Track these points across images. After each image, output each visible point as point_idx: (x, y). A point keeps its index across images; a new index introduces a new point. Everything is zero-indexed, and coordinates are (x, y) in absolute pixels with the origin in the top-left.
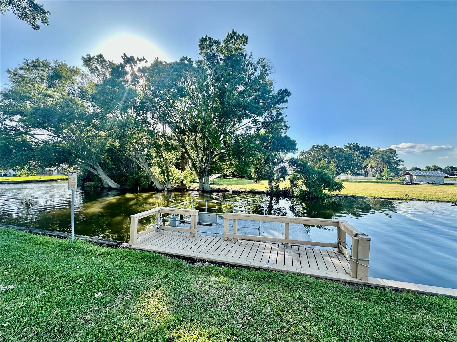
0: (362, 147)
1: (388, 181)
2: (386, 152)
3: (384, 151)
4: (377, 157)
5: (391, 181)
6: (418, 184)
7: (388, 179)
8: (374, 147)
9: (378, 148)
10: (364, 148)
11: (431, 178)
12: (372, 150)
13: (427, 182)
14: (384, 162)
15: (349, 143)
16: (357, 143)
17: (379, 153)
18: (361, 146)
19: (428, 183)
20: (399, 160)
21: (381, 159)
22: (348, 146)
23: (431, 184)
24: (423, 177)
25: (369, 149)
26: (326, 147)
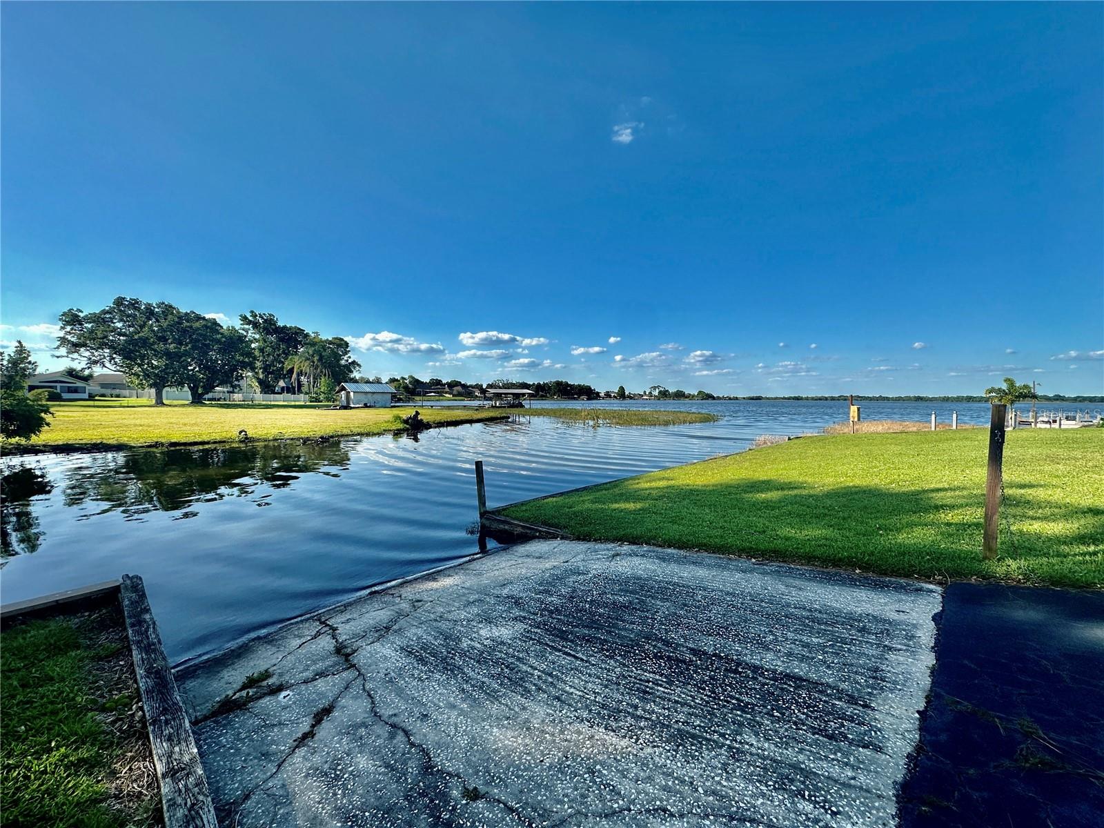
0: (285, 327)
2: (331, 343)
3: (327, 340)
4: (311, 352)
9: (317, 333)
10: (291, 328)
12: (307, 335)
13: (365, 404)
15: (252, 312)
16: (270, 315)
17: (315, 345)
18: (280, 324)
19: (366, 406)
21: (317, 358)
22: (251, 318)
23: (370, 407)
24: (364, 396)
25: (299, 332)
26: (168, 309)
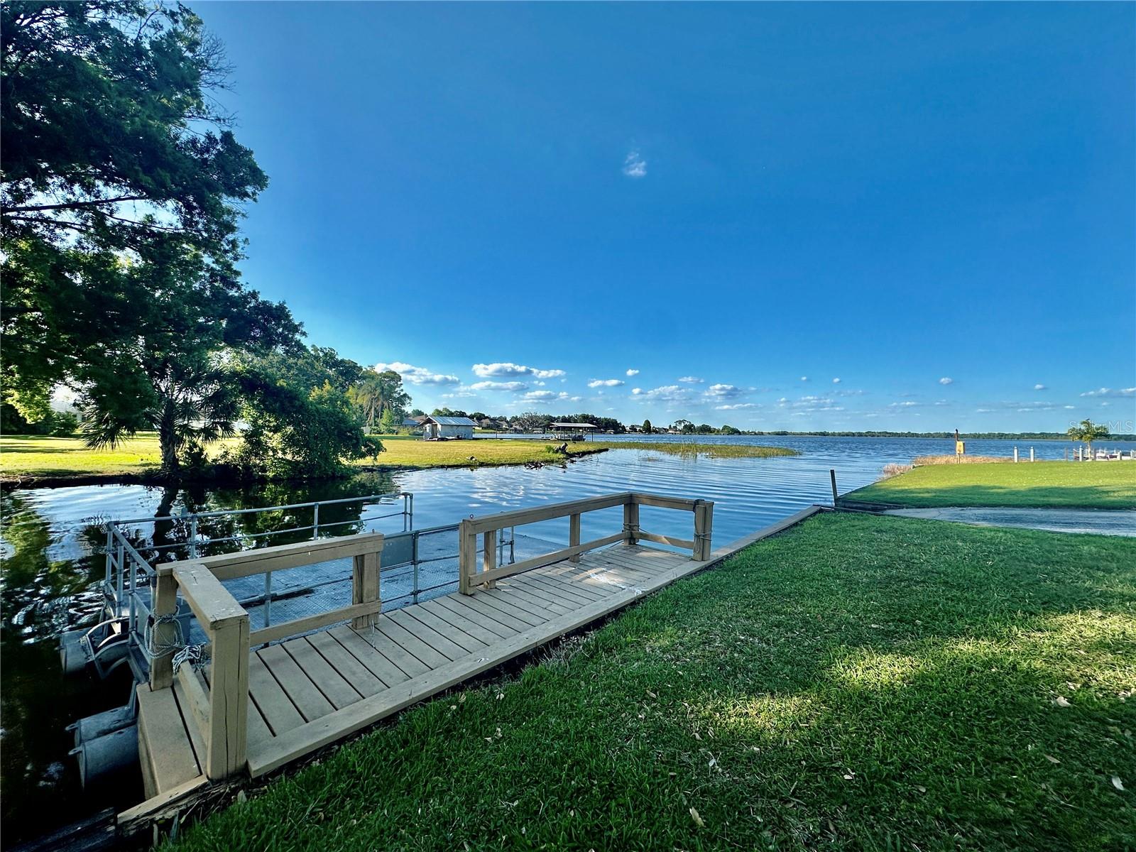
0: (342, 361)
1: (390, 435)
4: (372, 385)
5: (395, 435)
6: (447, 440)
7: (390, 431)
8: (363, 364)
9: (371, 366)
10: (346, 362)
11: (460, 428)
12: (360, 368)
13: (458, 436)
14: (384, 396)
15: (313, 346)
16: (330, 350)
17: (373, 378)
18: (339, 358)
20: (405, 395)
21: (379, 391)
22: (312, 352)
23: (461, 439)
24: (449, 427)
25: (355, 366)
